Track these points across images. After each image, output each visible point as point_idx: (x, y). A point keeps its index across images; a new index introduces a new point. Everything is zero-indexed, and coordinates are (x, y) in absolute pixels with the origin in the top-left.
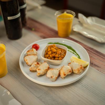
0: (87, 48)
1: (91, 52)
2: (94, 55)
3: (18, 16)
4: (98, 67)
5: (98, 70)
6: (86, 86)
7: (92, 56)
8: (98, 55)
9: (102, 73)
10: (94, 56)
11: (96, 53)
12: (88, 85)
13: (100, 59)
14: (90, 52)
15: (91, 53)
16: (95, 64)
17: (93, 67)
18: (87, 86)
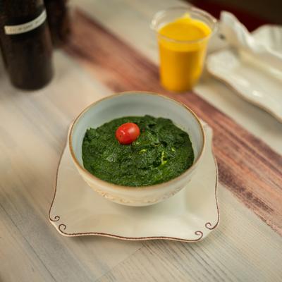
0: (244, 136)
1: (254, 152)
2: (261, 163)
3: (37, 23)
4: (266, 208)
5: (265, 221)
6: (218, 275)
7: (252, 166)
8: (271, 166)
9: (276, 230)
10: (259, 168)
11: (266, 157)
12: (223, 272)
13: (277, 182)
14: (249, 153)
15: (253, 156)
16: (259, 196)
17: (249, 207)
18: (223, 276)
